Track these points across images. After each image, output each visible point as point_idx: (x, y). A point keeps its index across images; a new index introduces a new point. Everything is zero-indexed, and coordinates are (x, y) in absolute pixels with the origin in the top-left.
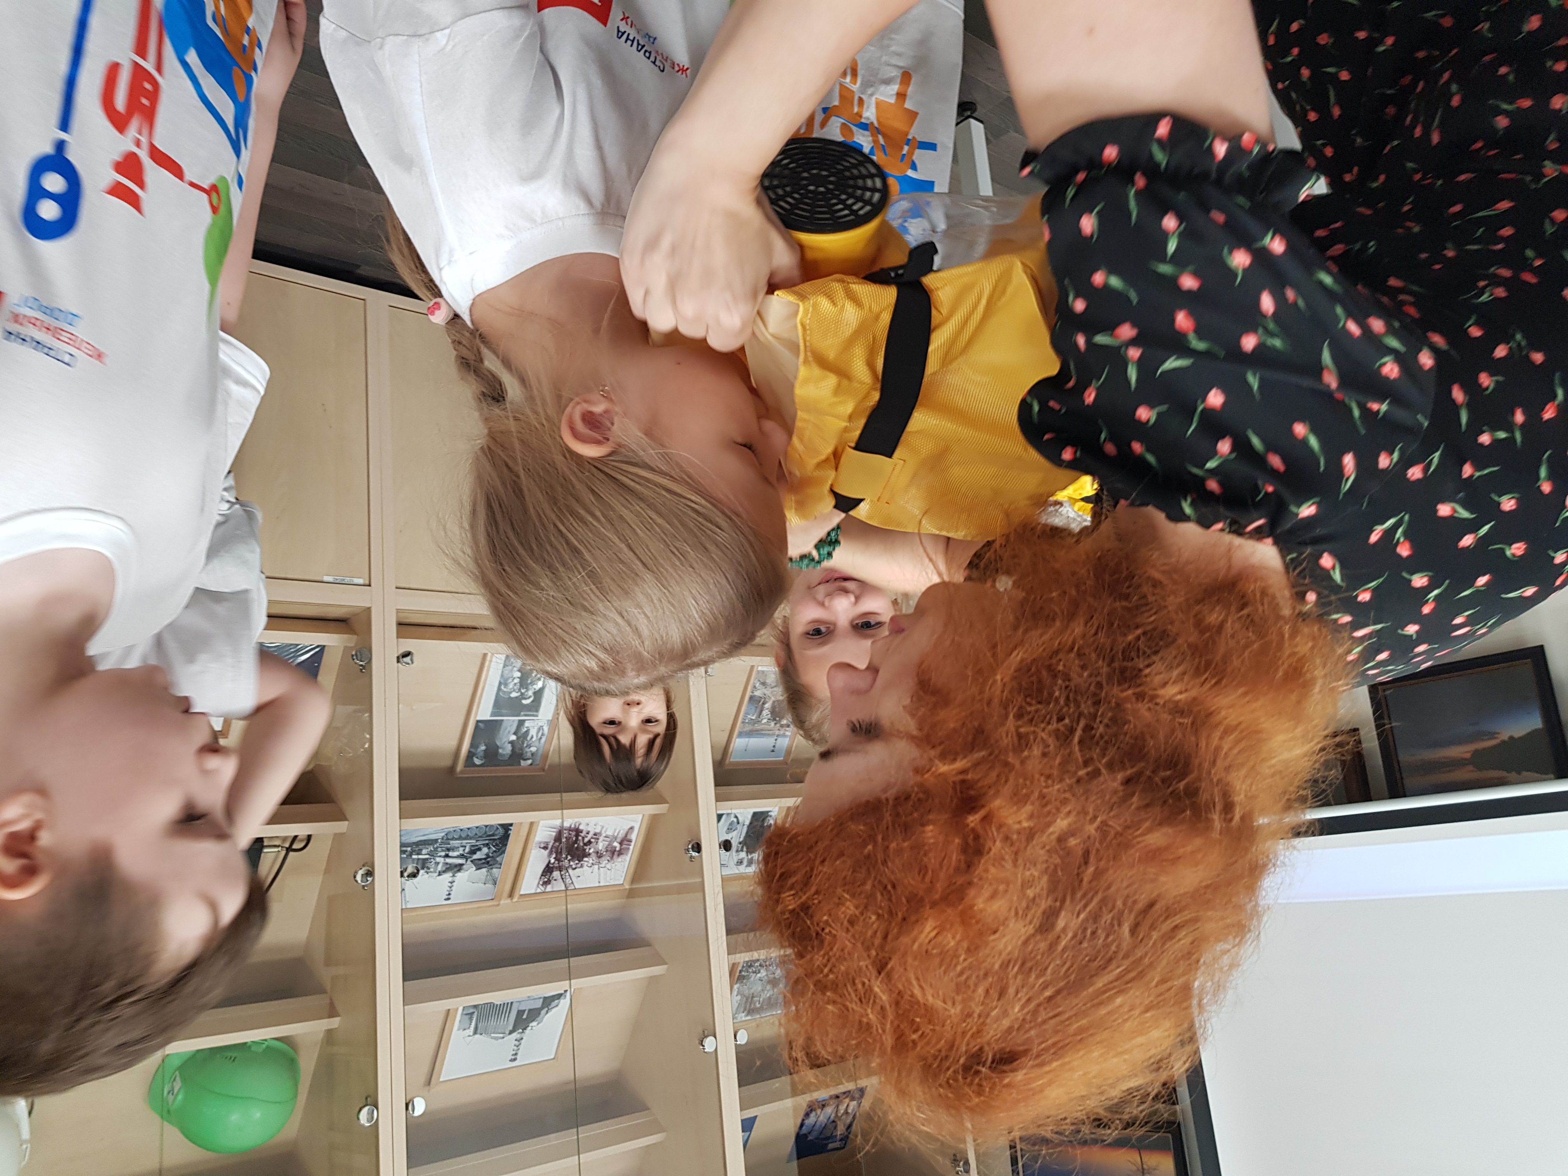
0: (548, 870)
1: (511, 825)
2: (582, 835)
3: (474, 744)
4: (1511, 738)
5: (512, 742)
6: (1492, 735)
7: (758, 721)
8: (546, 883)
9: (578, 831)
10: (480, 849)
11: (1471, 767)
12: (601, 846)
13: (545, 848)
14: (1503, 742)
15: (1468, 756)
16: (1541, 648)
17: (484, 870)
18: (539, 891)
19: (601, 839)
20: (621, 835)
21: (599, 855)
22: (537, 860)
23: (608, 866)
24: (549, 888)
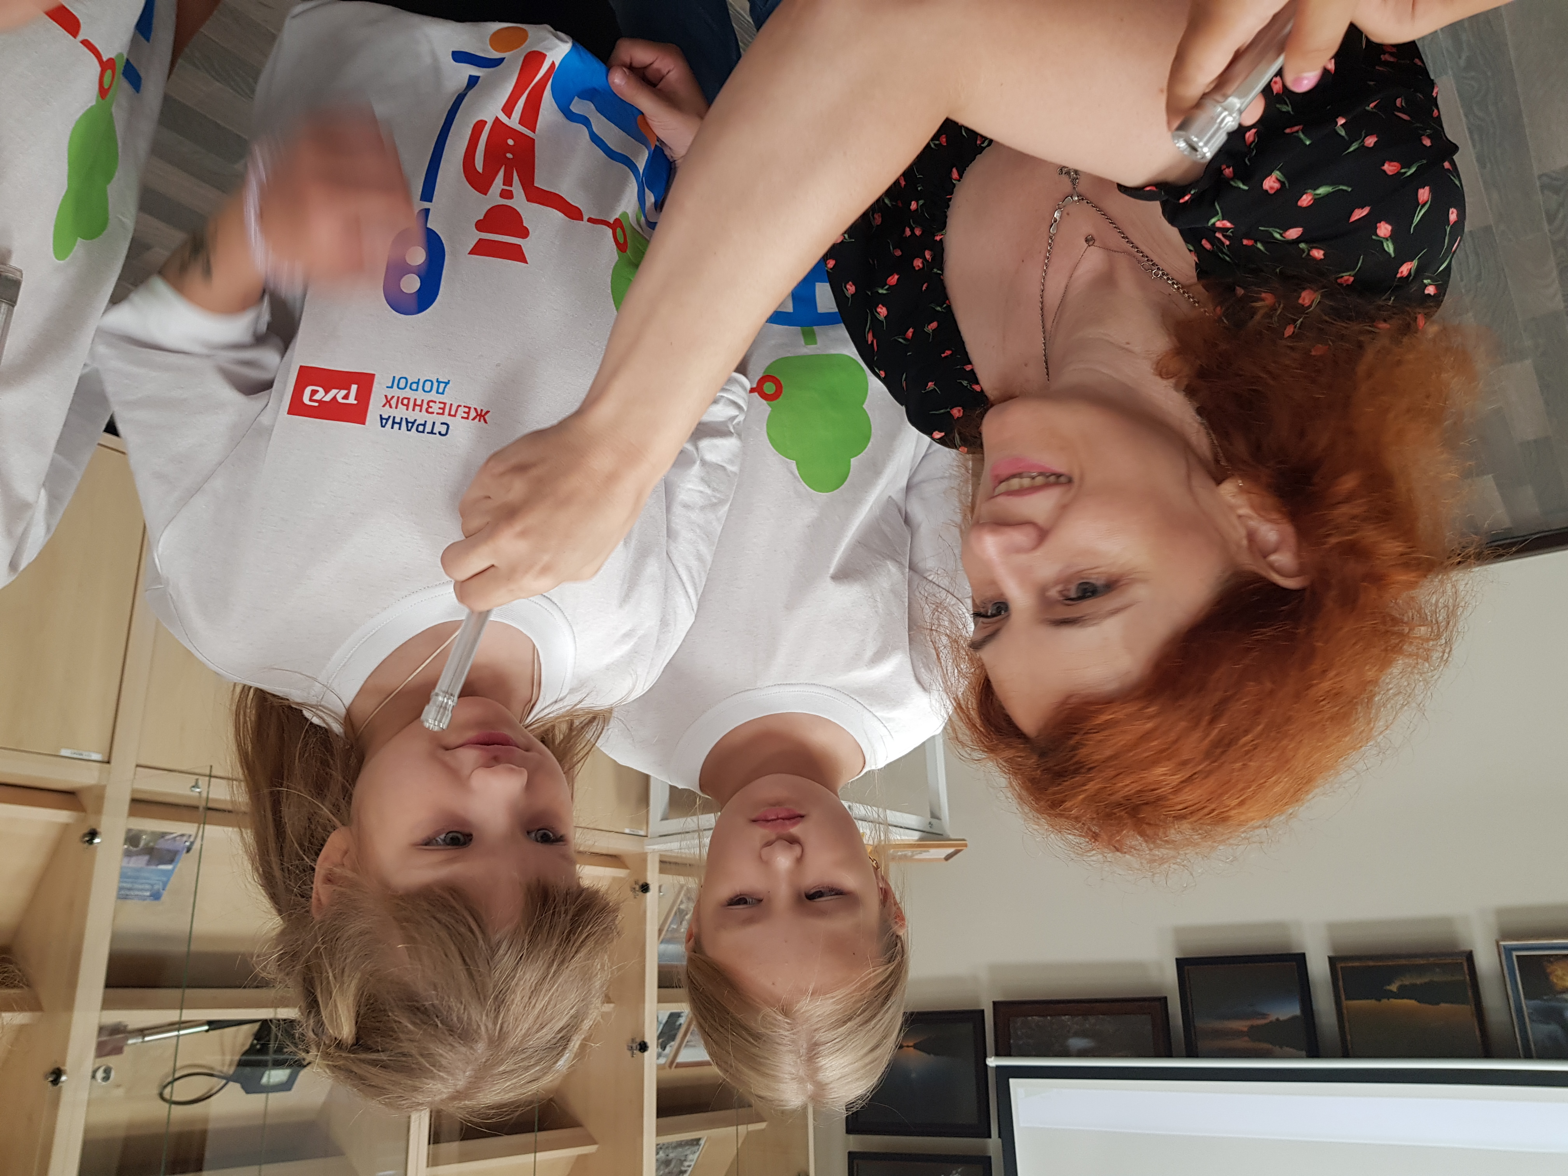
4: (1278, 1020)
6: (1264, 1016)
7: (678, 930)
11: (1246, 1038)
14: (1271, 1022)
15: (1246, 1029)
16: (1303, 955)
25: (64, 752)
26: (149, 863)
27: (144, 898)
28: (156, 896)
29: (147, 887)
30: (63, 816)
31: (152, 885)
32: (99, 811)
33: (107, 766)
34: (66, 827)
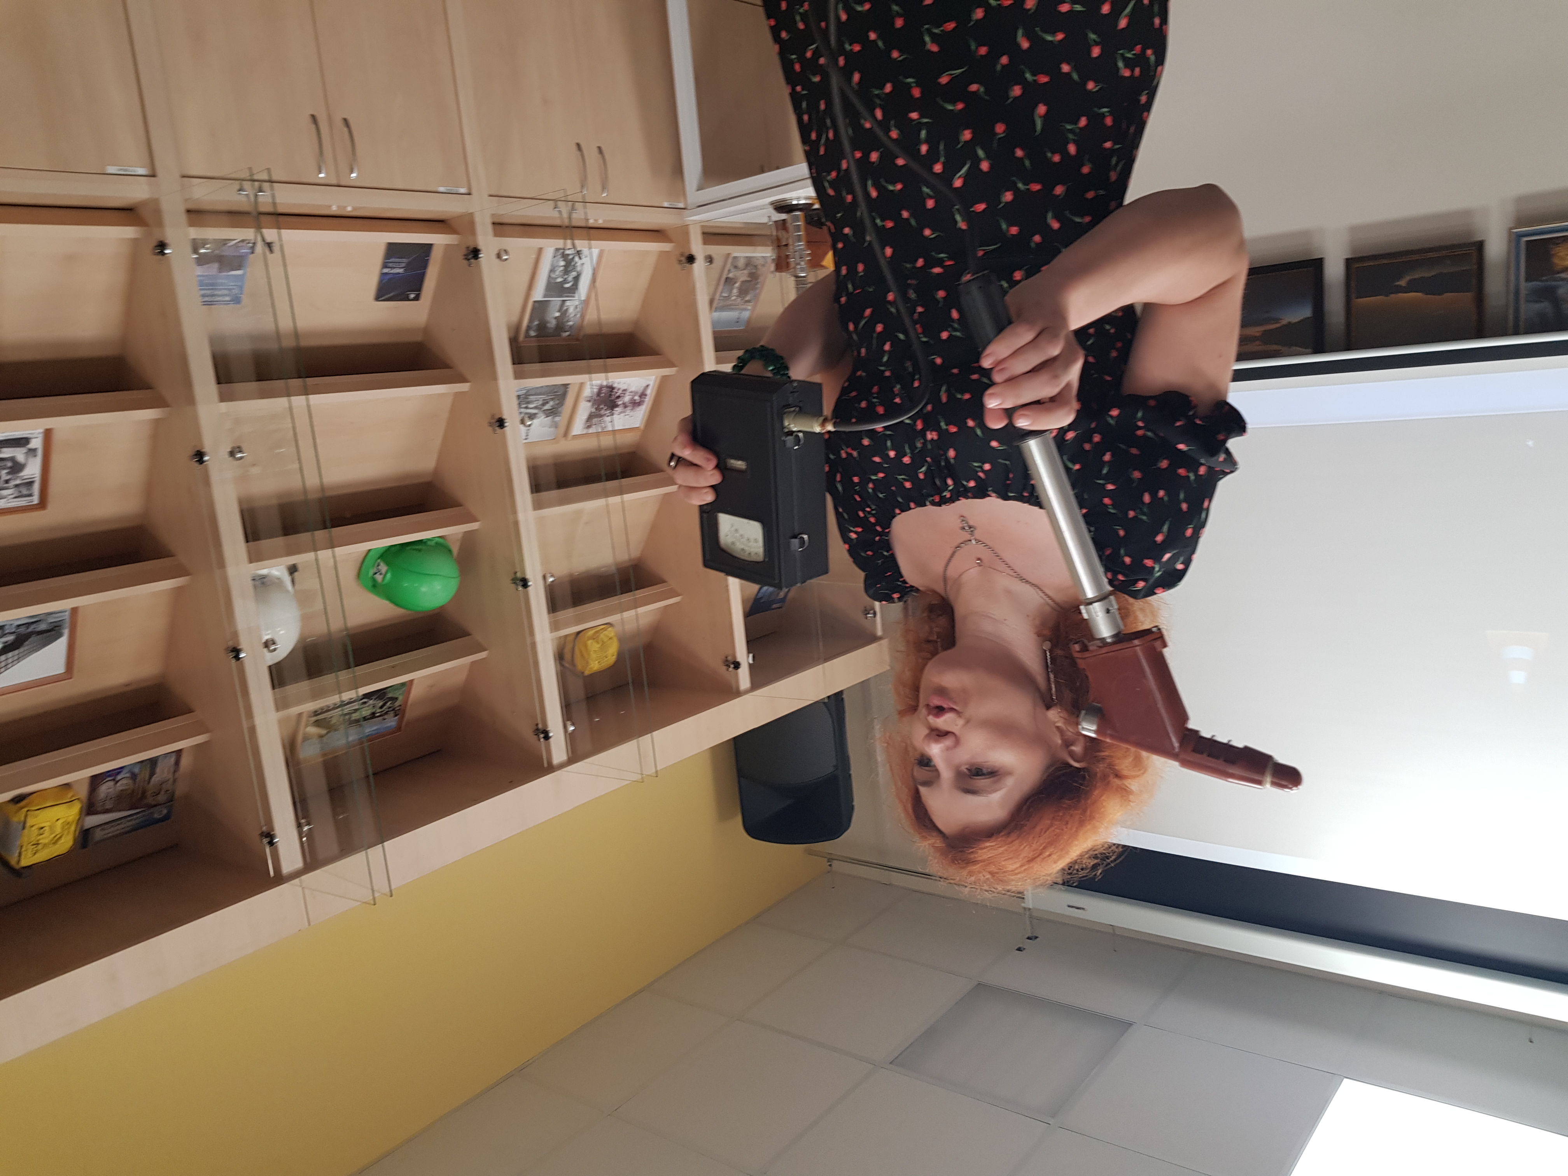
0: (591, 417)
1: (568, 384)
2: (615, 390)
3: (531, 320)
4: (1289, 323)
5: (556, 318)
7: (728, 298)
8: (589, 427)
9: (611, 388)
10: (547, 403)
11: (1258, 343)
12: (627, 399)
13: (589, 401)
14: (1283, 325)
15: (1258, 334)
16: (1322, 259)
17: (550, 418)
18: (584, 433)
19: (628, 394)
20: (640, 391)
21: (625, 406)
22: (584, 409)
23: (632, 413)
24: (591, 431)
25: (111, 169)
26: (220, 270)
27: (226, 303)
28: (237, 300)
29: (226, 292)
30: (129, 232)
31: (230, 290)
32: (160, 224)
33: (152, 179)
34: (135, 241)
